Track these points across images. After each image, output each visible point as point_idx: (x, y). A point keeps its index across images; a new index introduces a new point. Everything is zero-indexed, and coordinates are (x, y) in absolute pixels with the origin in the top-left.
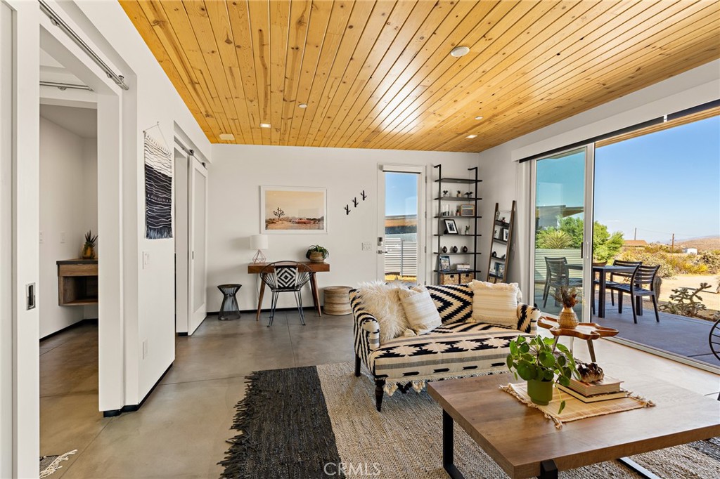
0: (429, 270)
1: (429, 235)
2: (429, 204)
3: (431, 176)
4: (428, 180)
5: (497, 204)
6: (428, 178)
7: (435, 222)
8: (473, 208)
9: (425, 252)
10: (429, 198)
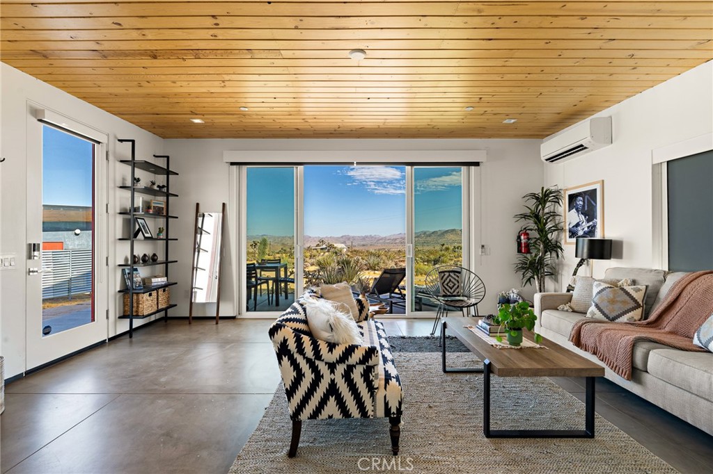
0: (112, 292)
1: (111, 239)
2: (111, 192)
3: (114, 153)
4: (111, 158)
5: (198, 204)
6: (110, 153)
7: (119, 220)
8: (164, 206)
9: (107, 265)
10: (111, 185)
